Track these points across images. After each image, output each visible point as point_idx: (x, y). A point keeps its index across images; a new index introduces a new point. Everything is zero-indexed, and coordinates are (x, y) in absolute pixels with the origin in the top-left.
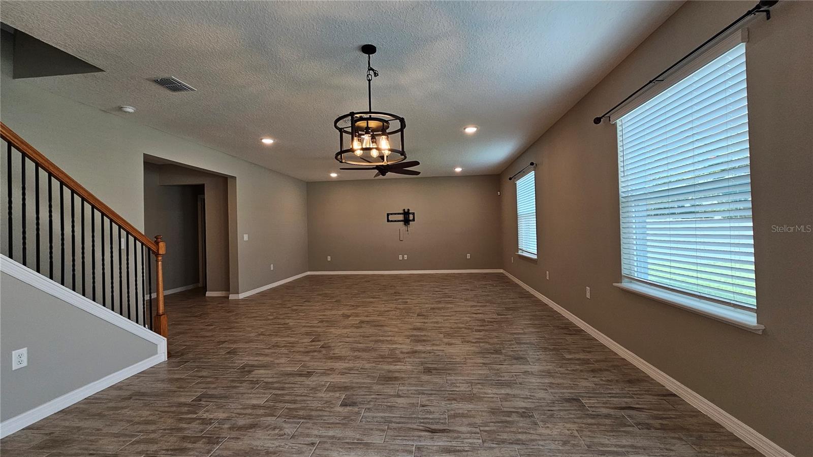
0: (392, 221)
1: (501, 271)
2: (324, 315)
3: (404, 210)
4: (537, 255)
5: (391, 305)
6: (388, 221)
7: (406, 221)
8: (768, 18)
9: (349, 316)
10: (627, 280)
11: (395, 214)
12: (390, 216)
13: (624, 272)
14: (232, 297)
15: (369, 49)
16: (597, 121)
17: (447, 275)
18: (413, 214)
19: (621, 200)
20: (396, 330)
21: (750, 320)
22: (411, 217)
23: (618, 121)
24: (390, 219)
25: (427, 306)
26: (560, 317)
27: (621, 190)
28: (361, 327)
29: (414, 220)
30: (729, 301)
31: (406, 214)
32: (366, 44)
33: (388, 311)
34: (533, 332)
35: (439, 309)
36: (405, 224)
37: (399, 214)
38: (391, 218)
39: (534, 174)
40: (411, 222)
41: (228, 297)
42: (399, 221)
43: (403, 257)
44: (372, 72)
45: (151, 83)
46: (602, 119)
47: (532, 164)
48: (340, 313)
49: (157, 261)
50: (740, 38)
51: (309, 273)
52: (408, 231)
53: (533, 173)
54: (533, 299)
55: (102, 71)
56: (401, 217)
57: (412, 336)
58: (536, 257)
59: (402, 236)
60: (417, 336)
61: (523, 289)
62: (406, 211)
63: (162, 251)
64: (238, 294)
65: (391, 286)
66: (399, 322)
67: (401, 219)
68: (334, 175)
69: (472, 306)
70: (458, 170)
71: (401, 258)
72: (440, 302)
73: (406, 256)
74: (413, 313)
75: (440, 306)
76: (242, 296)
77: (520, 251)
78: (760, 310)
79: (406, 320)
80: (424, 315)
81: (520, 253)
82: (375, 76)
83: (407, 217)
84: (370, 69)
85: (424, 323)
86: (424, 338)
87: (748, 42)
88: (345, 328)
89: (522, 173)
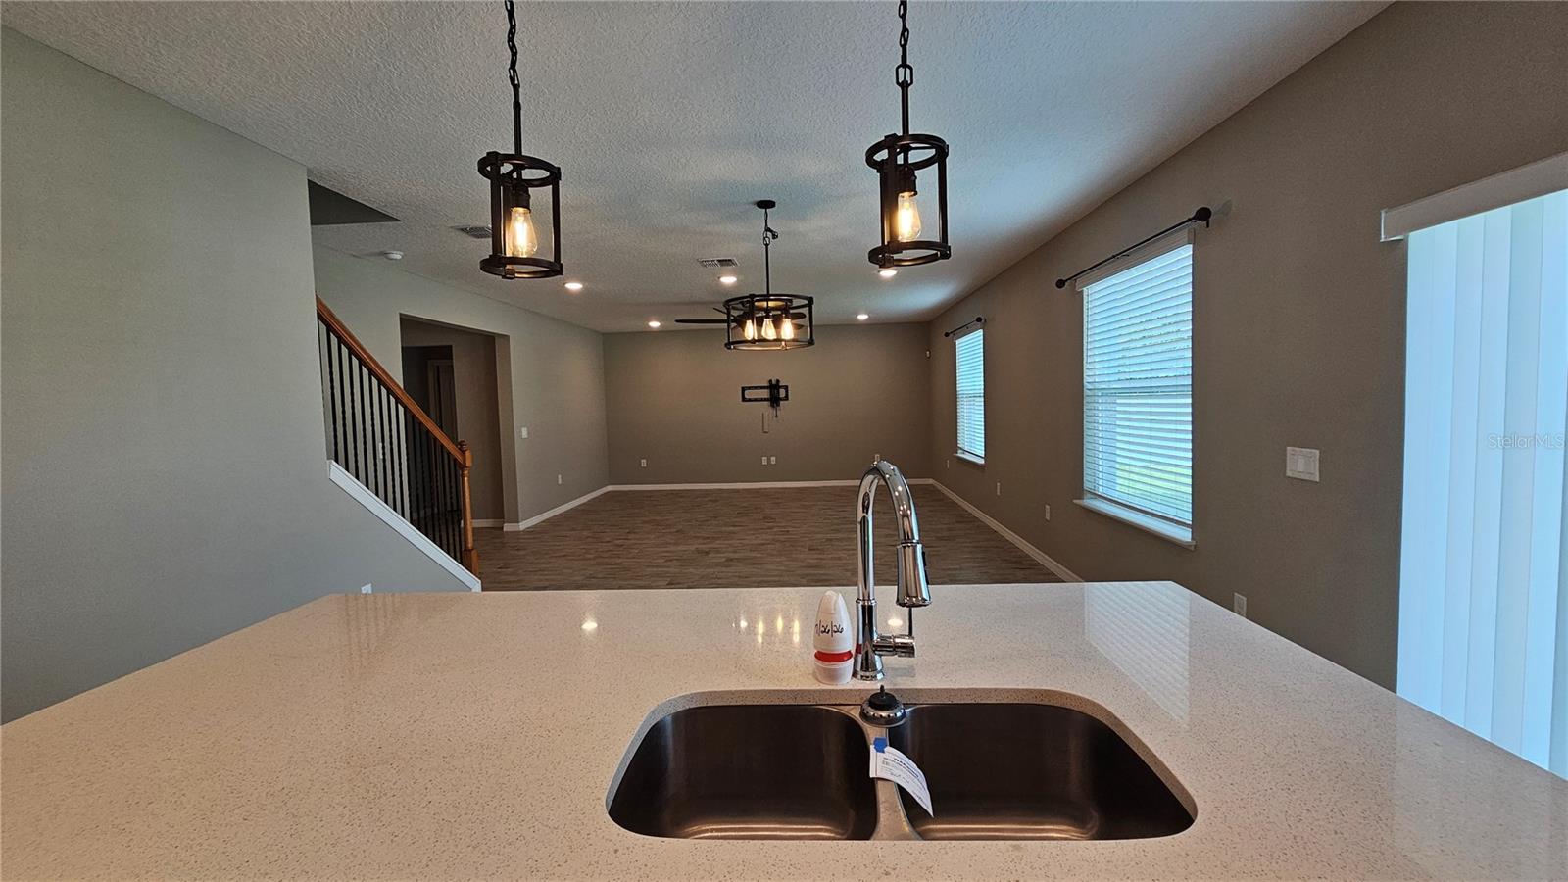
0: (750, 400)
1: (931, 481)
2: (667, 552)
3: (771, 381)
4: (985, 458)
5: (764, 536)
6: (744, 399)
7: (775, 400)
8: (1208, 226)
9: (707, 553)
10: (1089, 495)
11: (756, 388)
12: (746, 392)
13: (1087, 485)
14: (507, 527)
15: (766, 204)
16: (1061, 284)
17: (843, 488)
18: (786, 388)
19: (1086, 392)
20: (783, 568)
21: (1184, 535)
22: (782, 393)
23: (1085, 289)
24: (746, 396)
25: (820, 536)
26: (1013, 548)
27: (1086, 380)
28: (730, 566)
29: (786, 398)
30: (1172, 517)
31: (774, 387)
32: (763, 199)
33: (763, 544)
34: (974, 567)
35: (840, 540)
36: (772, 406)
37: (762, 388)
38: (748, 394)
39: (982, 334)
40: (781, 402)
41: (502, 528)
42: (762, 400)
43: (769, 460)
44: (769, 234)
45: (457, 233)
46: (1067, 284)
47: (979, 320)
48: (693, 548)
49: (463, 477)
50: (1186, 239)
51: (610, 488)
52: (777, 416)
53: (980, 333)
54: (977, 524)
55: (397, 220)
56: (765, 394)
57: (807, 575)
58: (981, 461)
59: (766, 427)
60: (815, 575)
61: (964, 510)
62: (774, 382)
63: (469, 463)
64: (518, 522)
65: (756, 508)
66: (783, 558)
67: (766, 397)
68: (654, 325)
69: (887, 536)
70: (863, 317)
71: (765, 462)
72: (838, 531)
73: (773, 458)
74: (802, 546)
75: (840, 536)
76: (523, 526)
77: (960, 451)
78: (1195, 526)
79: (794, 556)
80: (818, 549)
81: (960, 454)
82: (774, 238)
83: (775, 394)
84: (768, 230)
85: (821, 559)
86: (824, 578)
87: (1194, 244)
88: (708, 567)
89: (966, 330)
